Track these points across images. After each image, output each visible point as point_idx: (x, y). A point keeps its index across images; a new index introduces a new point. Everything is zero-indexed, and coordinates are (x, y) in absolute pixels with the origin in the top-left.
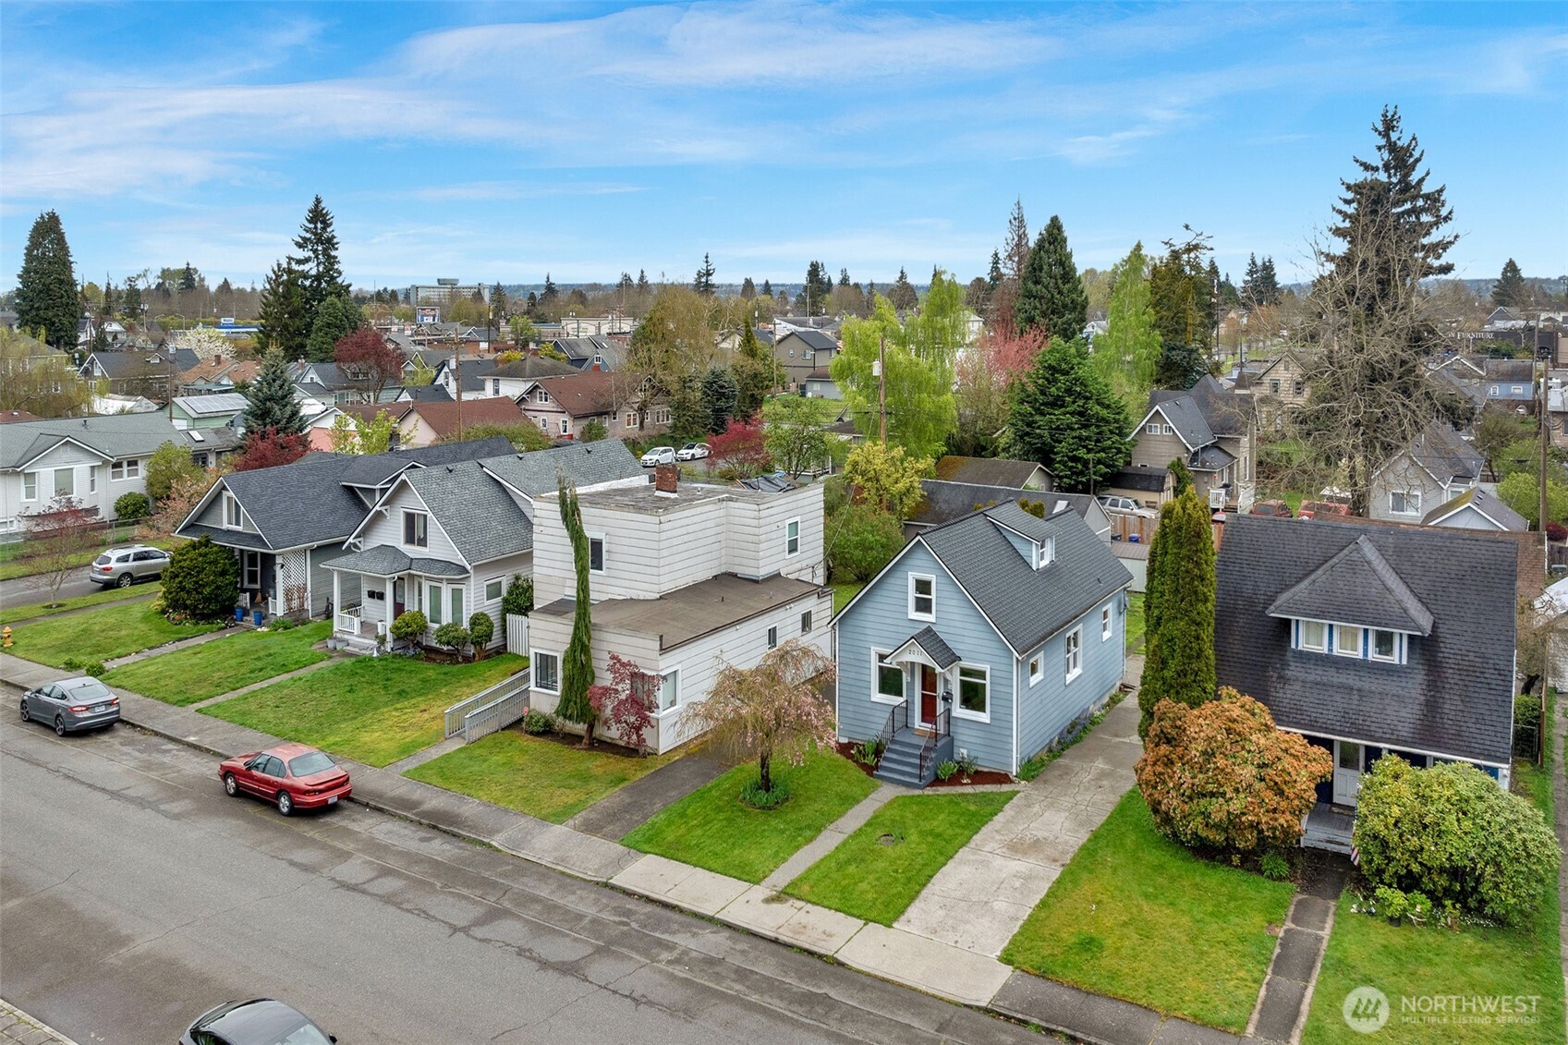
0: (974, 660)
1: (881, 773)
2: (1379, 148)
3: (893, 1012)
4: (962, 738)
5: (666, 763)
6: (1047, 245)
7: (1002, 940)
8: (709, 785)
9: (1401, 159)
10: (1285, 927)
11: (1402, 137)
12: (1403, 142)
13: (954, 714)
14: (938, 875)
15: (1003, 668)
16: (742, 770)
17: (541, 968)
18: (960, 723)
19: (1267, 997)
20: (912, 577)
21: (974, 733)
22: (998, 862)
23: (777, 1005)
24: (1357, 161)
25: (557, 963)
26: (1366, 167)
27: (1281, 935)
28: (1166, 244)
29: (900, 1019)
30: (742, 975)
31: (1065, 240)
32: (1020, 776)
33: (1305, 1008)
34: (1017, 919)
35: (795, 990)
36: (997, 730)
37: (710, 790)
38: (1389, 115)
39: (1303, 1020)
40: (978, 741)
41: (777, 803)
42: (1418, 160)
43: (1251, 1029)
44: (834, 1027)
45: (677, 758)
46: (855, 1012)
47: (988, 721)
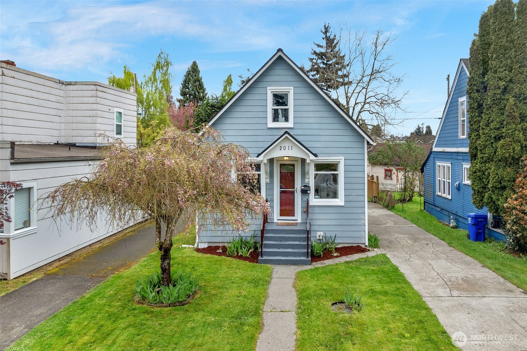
0: (329, 154)
1: (265, 258)
2: (323, 38)
4: (318, 222)
5: (21, 285)
6: (192, 73)
8: (87, 296)
9: (330, 42)
11: (331, 35)
12: (332, 37)
13: (311, 204)
15: (356, 157)
16: (119, 277)
18: (317, 210)
20: (270, 91)
21: (330, 216)
24: (315, 44)
26: (319, 46)
28: (240, 77)
31: (199, 71)
32: (370, 246)
36: (351, 211)
37: (91, 300)
38: (326, 26)
40: (333, 222)
41: (189, 296)
42: (337, 43)
45: (34, 279)
47: (343, 204)
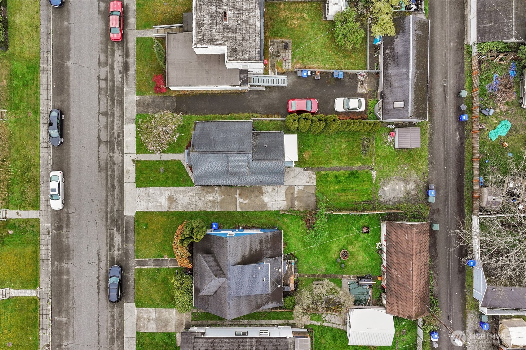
3: (117, 201)
7: (141, 210)
10: (168, 259)
14: (154, 187)
17: (97, 137)
19: (147, 260)
22: (163, 197)
23: (109, 182)
25: (100, 138)
27: (165, 259)
29: (116, 203)
30: (114, 171)
33: (146, 267)
34: (148, 210)
35: (114, 182)
39: (143, 267)
43: (137, 259)
44: (109, 194)
46: (114, 195)
